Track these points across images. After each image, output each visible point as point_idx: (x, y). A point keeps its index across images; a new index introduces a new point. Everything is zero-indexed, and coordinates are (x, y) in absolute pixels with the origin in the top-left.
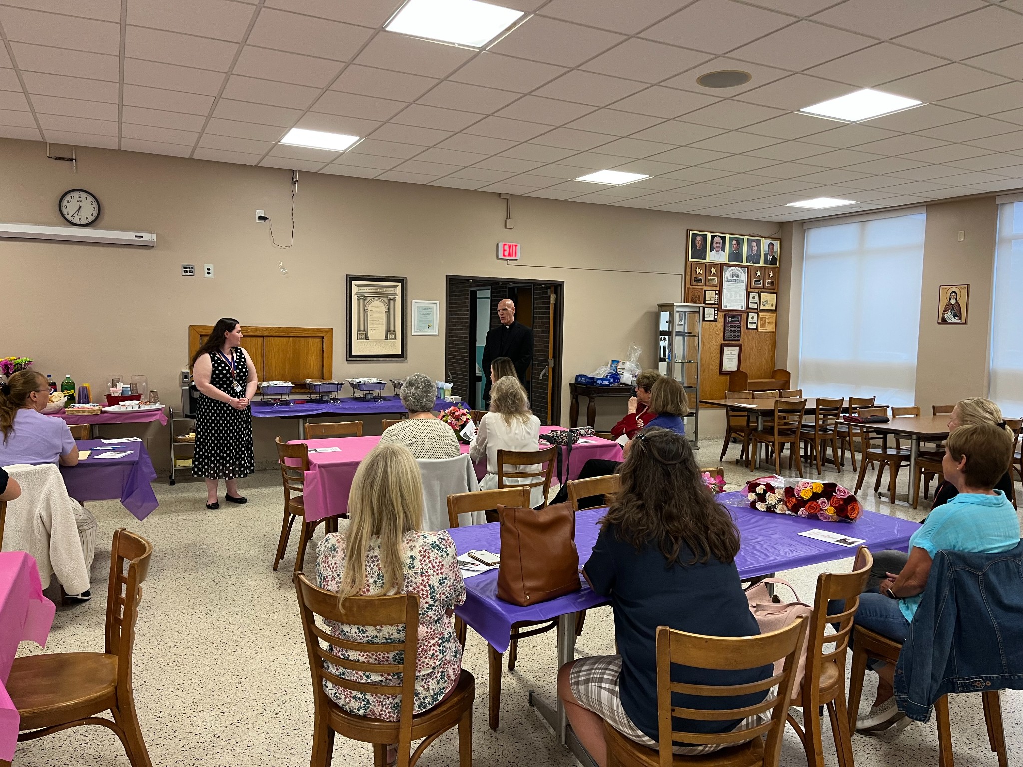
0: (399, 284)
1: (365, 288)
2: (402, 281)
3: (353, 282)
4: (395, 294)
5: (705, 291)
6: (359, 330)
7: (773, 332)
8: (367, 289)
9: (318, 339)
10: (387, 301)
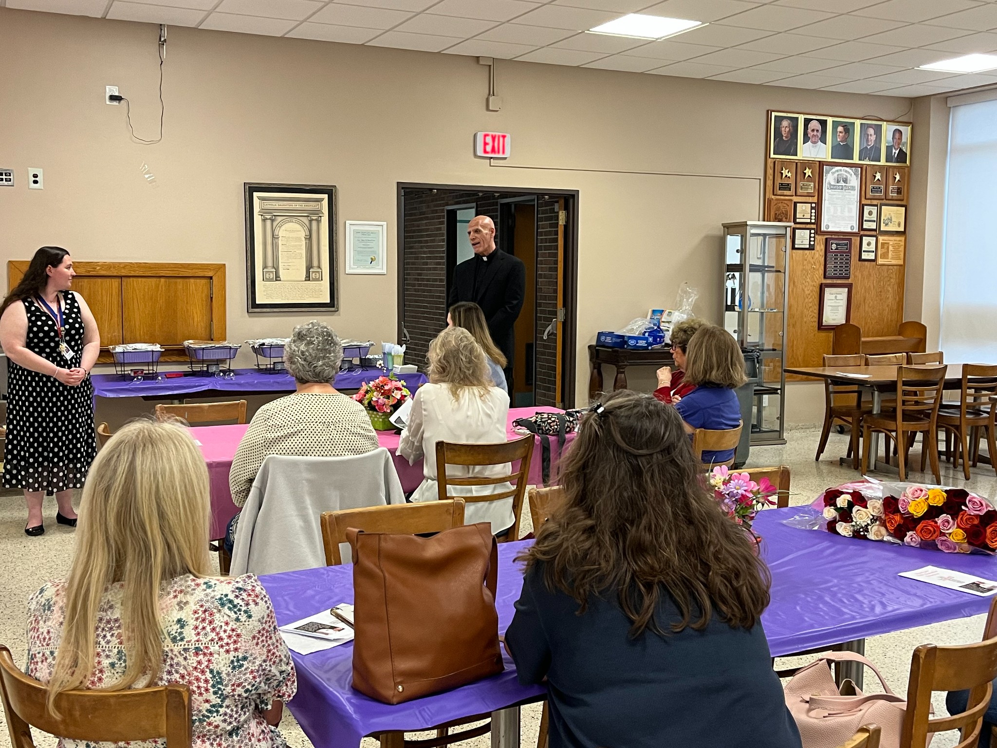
0: (326, 196)
1: (274, 203)
2: (330, 192)
3: (255, 194)
4: (318, 212)
5: (795, 204)
6: (265, 267)
7: (900, 265)
8: (276, 205)
9: (203, 281)
10: (307, 222)
